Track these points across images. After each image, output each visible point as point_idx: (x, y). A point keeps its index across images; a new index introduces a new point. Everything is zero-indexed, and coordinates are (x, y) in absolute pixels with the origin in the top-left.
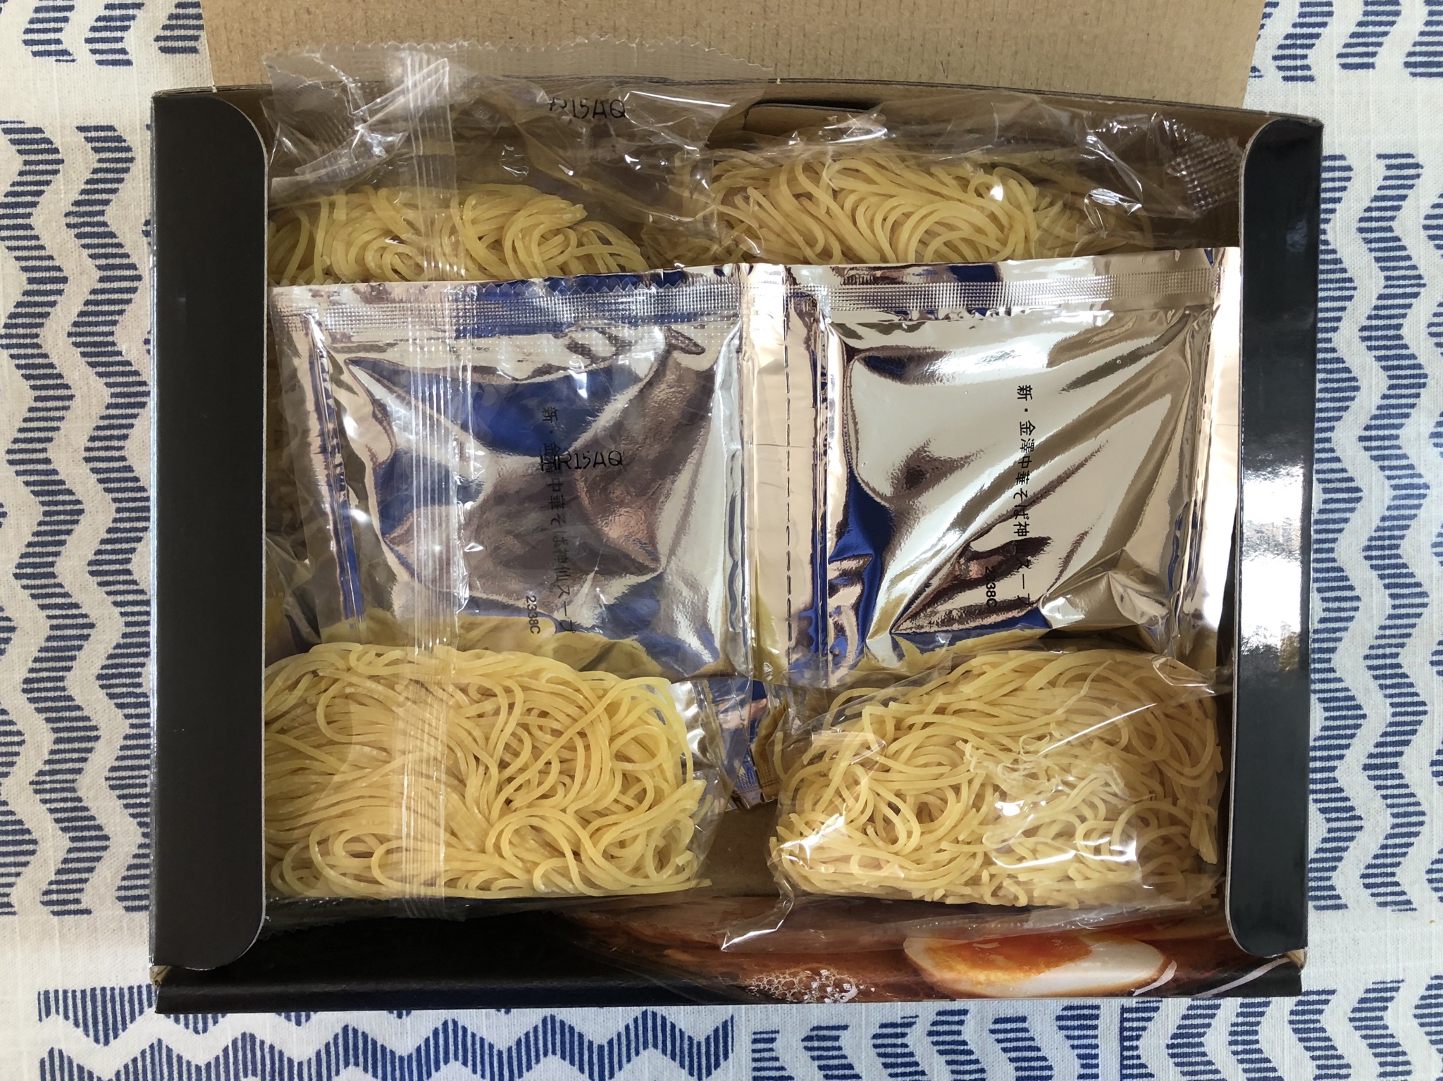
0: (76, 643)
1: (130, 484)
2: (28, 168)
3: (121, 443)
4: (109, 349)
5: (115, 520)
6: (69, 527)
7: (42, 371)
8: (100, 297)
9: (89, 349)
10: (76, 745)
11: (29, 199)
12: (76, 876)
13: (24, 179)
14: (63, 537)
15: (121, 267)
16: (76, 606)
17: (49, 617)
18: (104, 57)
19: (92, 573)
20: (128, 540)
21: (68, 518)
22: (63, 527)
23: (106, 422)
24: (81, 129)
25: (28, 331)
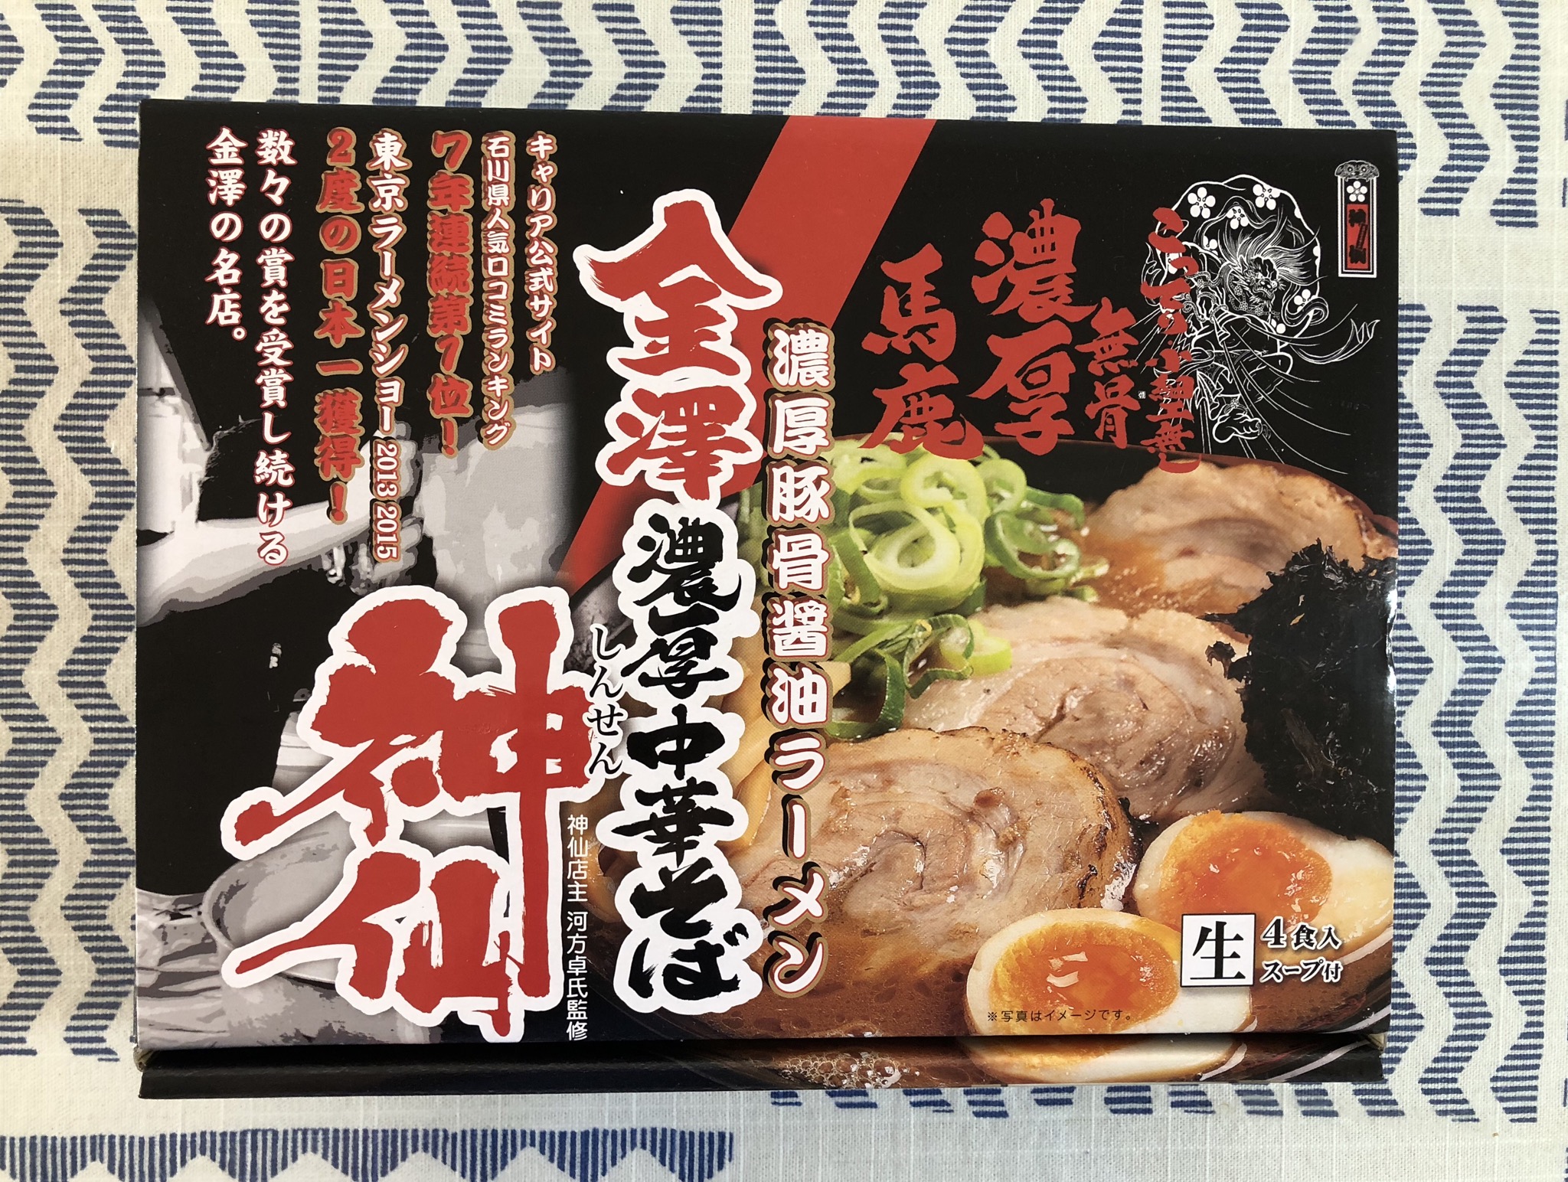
0: (39, 758)
1: (110, 591)
2: (24, 250)
3: (103, 546)
4: (98, 445)
5: (91, 628)
6: (41, 633)
7: (24, 465)
8: (91, 390)
9: (76, 445)
10: (31, 870)
11: (23, 282)
12: (23, 1013)
13: (20, 261)
14: (34, 644)
15: (116, 359)
16: (43, 718)
17: (12, 729)
18: (113, 138)
19: (63, 684)
20: (103, 650)
21: (41, 623)
22: (34, 633)
23: (88, 523)
24: (83, 212)
25: (12, 422)
